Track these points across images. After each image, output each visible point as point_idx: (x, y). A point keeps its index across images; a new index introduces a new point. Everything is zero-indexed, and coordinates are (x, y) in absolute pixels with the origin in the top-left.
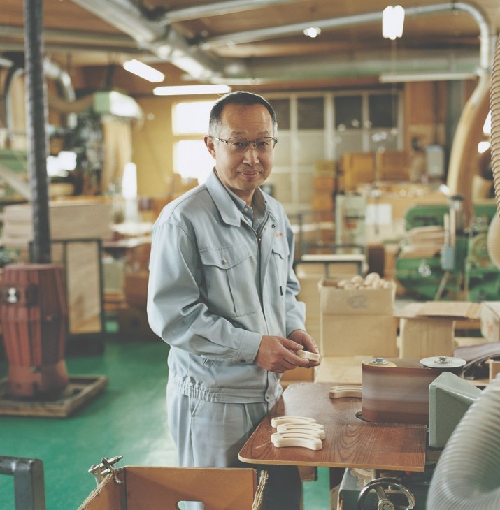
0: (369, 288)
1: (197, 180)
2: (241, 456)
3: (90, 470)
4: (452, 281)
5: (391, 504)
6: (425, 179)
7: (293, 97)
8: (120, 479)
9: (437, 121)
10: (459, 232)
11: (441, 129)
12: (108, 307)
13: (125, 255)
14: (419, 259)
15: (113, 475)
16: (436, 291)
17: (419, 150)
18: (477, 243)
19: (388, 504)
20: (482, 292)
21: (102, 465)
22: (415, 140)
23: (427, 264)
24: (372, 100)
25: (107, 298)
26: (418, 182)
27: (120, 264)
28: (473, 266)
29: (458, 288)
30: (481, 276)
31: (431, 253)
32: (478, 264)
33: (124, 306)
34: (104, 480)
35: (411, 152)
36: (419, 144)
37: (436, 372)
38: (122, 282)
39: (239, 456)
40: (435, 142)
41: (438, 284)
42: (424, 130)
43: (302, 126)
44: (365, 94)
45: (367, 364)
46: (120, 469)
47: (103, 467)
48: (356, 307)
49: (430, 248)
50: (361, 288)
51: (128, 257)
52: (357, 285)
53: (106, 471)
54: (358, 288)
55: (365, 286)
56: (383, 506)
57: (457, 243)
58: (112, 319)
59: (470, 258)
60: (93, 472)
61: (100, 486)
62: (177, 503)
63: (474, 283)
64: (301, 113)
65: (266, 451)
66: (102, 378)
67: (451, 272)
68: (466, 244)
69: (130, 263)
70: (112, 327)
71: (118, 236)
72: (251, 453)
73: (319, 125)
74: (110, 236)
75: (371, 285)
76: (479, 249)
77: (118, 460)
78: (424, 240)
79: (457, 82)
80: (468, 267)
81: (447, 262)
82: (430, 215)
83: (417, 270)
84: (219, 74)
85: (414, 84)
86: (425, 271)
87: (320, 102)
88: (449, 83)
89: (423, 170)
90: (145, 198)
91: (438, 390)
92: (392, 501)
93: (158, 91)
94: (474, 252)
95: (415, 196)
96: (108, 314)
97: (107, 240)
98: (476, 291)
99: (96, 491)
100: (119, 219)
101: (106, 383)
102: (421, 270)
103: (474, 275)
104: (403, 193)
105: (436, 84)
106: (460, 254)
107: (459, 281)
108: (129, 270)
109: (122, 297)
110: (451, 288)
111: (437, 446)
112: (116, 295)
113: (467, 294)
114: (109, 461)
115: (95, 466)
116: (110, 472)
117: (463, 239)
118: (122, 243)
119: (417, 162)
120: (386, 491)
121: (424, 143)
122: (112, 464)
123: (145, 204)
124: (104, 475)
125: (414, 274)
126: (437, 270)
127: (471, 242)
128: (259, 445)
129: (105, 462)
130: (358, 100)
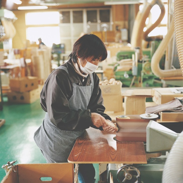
0: (111, 85)
1: (36, 42)
2: (69, 160)
3: (2, 167)
4: (136, 80)
5: (130, 175)
6: (121, 41)
7: (71, 11)
8: (15, 170)
9: (125, 20)
10: (139, 61)
11: (127, 23)
12: (3, 92)
13: (9, 71)
14: (124, 72)
15: (13, 169)
16: (131, 83)
17: (118, 31)
18: (145, 65)
19: (129, 175)
20: (147, 83)
21: (7, 165)
22: (117, 27)
23: (127, 73)
24: (101, 12)
25: (3, 88)
26: (118, 42)
27: (8, 75)
28: (144, 74)
29: (138, 82)
30: (147, 78)
31: (128, 69)
32: (146, 73)
33: (10, 91)
34: (9, 171)
35: (116, 31)
36: (119, 28)
37: (148, 121)
38: (8, 82)
39: (68, 160)
40: (124, 28)
41: (131, 80)
42: (121, 23)
43: (75, 22)
44: (98, 10)
45: (118, 118)
46: (15, 165)
47: (8, 166)
48: (107, 92)
49: (128, 67)
50: (108, 85)
51: (10, 72)
52: (106, 83)
53: (9, 167)
54: (107, 84)
55: (109, 84)
56: (127, 176)
57: (138, 65)
58: (6, 96)
59: (143, 71)
60: (4, 168)
61: (7, 174)
62: (40, 178)
63: (144, 80)
64: (74, 17)
65: (79, 157)
66: (3, 120)
67: (136, 76)
68: (142, 65)
69: (11, 75)
70: (5, 99)
71: (6, 64)
72: (73, 158)
73: (81, 21)
74: (3, 65)
75: (112, 83)
76: (146, 67)
77: (14, 162)
78: (125, 64)
79: (132, 5)
80: (142, 74)
81: (134, 72)
82: (125, 55)
83: (123, 75)
84: (43, 1)
85: (116, 5)
86: (126, 76)
87: (81, 13)
88: (129, 5)
89: (120, 38)
90: (16, 49)
91: (151, 129)
92: (130, 174)
93: (19, 8)
94: (144, 69)
95: (119, 48)
96: (4, 94)
97: (2, 66)
98: (145, 83)
99: (6, 177)
100: (6, 58)
101: (4, 122)
102: (125, 76)
103: (145, 77)
104: (114, 46)
105: (124, 6)
106: (140, 69)
107: (139, 80)
108: (11, 77)
109: (9, 88)
110: (136, 82)
111: (149, 152)
112: (7, 87)
113: (142, 84)
114: (11, 163)
115: (4, 165)
116: (11, 168)
117: (140, 64)
118: (8, 67)
119: (118, 35)
120: (128, 170)
121: (120, 28)
122: (12, 164)
123: (16, 52)
124: (9, 169)
125: (122, 77)
126: (131, 75)
127: (144, 65)
128: (76, 155)
129: (9, 163)
130: (96, 12)
